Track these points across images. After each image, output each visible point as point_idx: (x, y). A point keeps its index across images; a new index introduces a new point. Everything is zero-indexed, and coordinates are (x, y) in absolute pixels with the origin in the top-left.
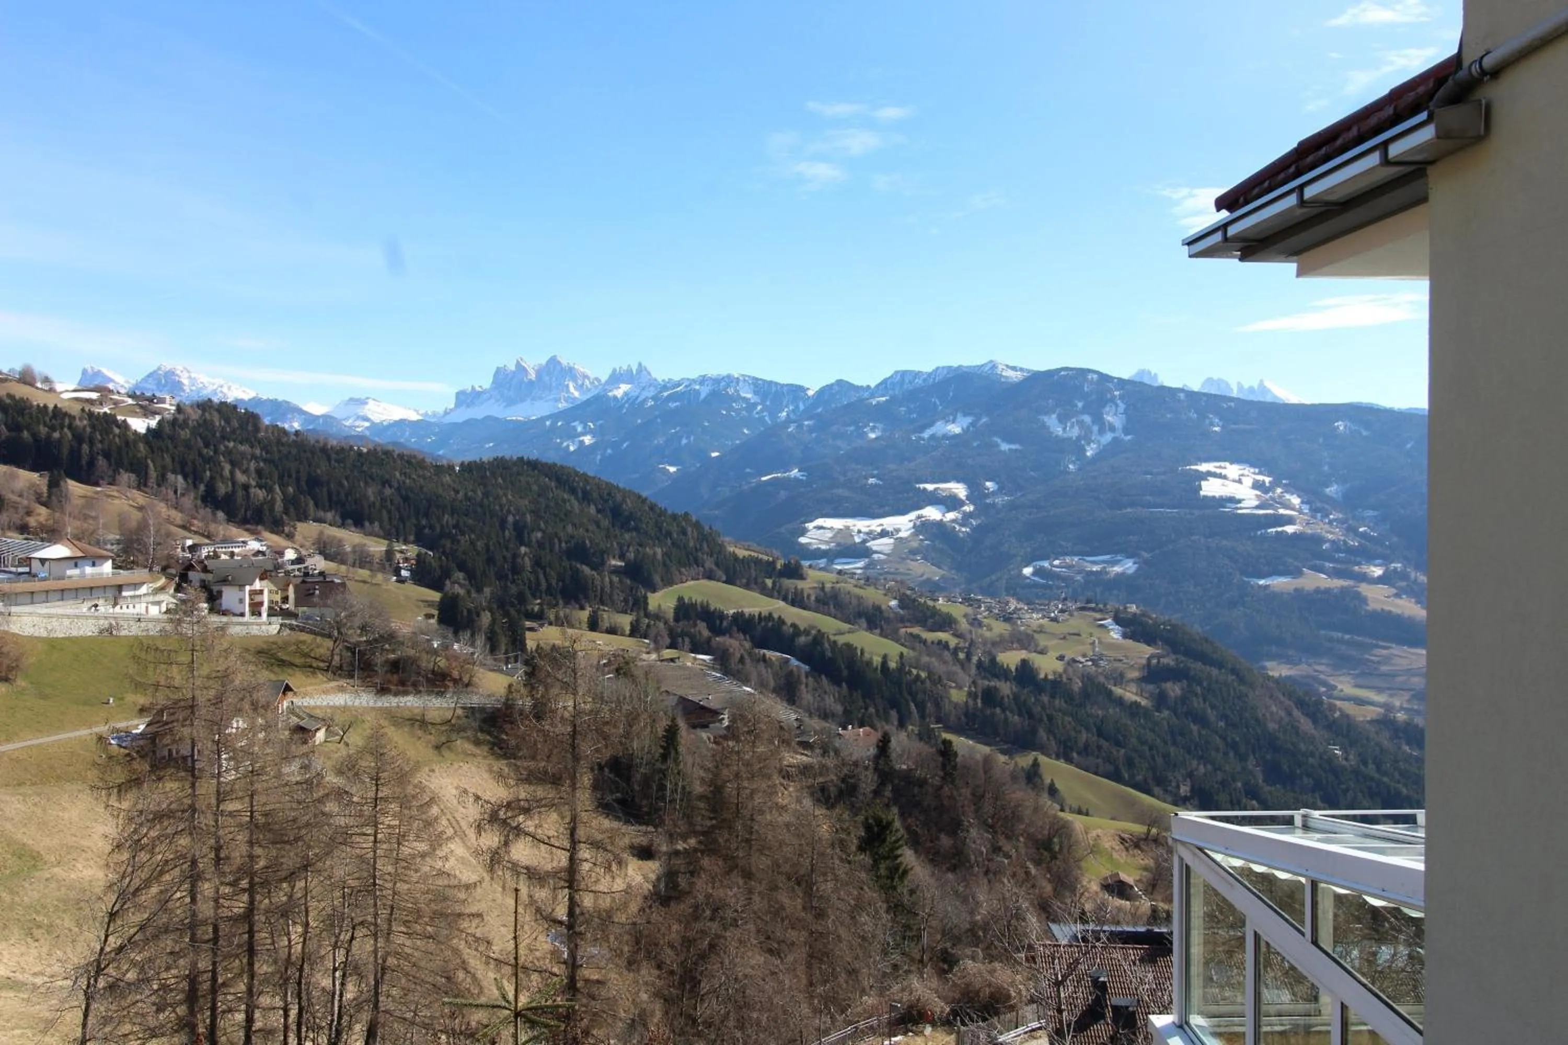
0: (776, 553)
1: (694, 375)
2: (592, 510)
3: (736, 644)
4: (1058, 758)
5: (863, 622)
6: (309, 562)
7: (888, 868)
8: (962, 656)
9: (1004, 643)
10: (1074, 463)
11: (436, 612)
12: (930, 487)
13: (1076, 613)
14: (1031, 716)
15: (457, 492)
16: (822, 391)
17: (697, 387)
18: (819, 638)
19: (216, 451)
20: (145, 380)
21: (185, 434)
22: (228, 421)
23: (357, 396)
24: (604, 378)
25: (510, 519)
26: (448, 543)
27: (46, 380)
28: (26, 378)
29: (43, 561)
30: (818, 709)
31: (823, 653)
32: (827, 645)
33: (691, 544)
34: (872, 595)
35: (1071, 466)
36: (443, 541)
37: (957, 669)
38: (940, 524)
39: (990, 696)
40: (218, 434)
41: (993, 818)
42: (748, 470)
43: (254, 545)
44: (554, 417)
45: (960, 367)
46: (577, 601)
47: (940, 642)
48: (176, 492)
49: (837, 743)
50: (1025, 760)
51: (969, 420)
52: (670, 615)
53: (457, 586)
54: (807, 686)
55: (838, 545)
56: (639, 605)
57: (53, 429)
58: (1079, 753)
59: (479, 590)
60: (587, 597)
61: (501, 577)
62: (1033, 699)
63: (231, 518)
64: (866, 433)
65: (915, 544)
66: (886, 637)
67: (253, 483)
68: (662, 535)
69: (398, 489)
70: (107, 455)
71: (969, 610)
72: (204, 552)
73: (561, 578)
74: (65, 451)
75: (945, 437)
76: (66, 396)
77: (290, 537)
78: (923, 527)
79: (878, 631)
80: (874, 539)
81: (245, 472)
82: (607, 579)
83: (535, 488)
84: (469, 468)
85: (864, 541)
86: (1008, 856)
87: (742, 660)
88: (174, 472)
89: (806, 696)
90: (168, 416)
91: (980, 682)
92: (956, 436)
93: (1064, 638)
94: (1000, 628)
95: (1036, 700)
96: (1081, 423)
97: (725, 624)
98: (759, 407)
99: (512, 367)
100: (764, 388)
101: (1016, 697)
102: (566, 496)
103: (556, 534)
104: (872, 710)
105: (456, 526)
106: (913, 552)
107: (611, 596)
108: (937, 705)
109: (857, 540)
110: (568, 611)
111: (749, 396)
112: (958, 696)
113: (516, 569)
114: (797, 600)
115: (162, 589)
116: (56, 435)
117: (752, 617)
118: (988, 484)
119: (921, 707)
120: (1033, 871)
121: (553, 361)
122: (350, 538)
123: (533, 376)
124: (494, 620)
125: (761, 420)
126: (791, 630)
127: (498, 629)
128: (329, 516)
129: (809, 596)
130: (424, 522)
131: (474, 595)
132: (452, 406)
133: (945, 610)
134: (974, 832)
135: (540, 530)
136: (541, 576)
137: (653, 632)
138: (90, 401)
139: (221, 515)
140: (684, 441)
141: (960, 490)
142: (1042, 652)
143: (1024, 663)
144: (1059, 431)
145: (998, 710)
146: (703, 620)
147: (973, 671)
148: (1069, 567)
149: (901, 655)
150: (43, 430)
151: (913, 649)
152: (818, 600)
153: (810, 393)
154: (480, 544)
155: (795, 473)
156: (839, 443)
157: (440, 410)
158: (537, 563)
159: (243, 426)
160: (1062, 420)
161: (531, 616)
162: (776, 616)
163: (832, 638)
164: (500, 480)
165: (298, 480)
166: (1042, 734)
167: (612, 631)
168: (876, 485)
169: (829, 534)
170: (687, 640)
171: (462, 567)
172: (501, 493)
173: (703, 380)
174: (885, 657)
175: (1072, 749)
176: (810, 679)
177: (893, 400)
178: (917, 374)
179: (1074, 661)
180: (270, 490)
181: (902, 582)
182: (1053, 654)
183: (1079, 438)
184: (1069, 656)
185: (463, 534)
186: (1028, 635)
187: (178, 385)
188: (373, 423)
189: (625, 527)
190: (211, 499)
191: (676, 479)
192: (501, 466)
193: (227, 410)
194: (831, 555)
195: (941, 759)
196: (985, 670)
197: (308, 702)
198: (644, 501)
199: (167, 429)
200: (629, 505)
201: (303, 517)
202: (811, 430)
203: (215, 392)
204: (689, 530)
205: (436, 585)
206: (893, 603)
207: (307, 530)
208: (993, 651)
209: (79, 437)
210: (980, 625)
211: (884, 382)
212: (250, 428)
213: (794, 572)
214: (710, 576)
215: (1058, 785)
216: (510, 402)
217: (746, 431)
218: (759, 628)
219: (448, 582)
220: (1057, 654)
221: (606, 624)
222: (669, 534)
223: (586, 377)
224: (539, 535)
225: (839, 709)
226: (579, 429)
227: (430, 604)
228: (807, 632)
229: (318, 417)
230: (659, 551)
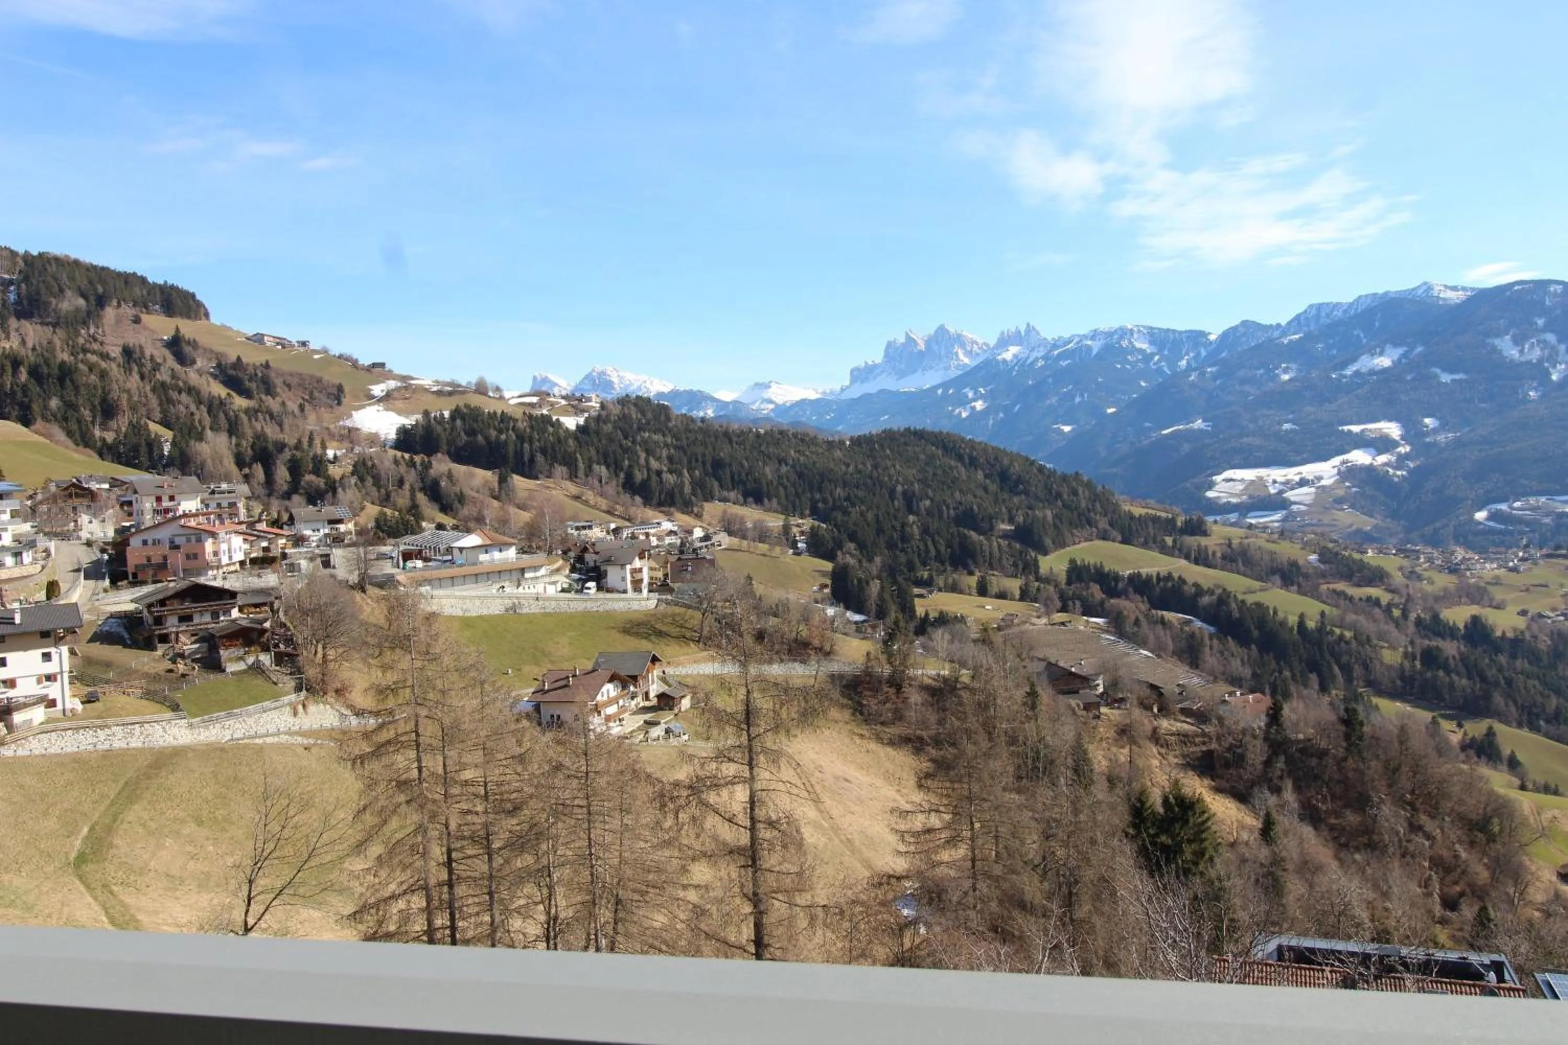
0: (1177, 510)
1: (1084, 330)
2: (980, 475)
3: (1132, 607)
4: (1520, 725)
5: (1277, 579)
6: (715, 539)
7: (1194, 853)
8: (1396, 613)
9: (1446, 598)
10: (1536, 389)
11: (829, 582)
12: (1356, 429)
13: (1541, 562)
14: (1484, 679)
15: (848, 465)
16: (1225, 335)
17: (1089, 343)
18: (1224, 598)
19: (634, 442)
20: (582, 382)
21: (608, 428)
22: (643, 413)
23: (761, 381)
24: (992, 342)
25: (899, 488)
26: (839, 516)
27: (498, 389)
28: (481, 389)
29: (461, 549)
30: (1223, 673)
31: (1229, 614)
32: (1233, 605)
33: (1083, 504)
34: (1287, 550)
35: (1531, 393)
36: (835, 513)
37: (1391, 628)
38: (1370, 469)
39: (1430, 658)
40: (635, 426)
41: (1412, 792)
42: (1148, 424)
43: (667, 526)
44: (945, 385)
45: (1386, 293)
46: (966, 566)
47: (1369, 599)
48: (600, 481)
49: (1222, 710)
50: (1476, 728)
51: (1400, 351)
52: (1063, 578)
53: (849, 557)
54: (1211, 648)
55: (1251, 497)
56: (1029, 568)
57: (500, 431)
58: (1548, 721)
59: (870, 560)
60: (976, 563)
61: (891, 546)
62: (1487, 661)
63: (647, 502)
64: (1278, 375)
65: (1341, 492)
66: (1305, 594)
67: (665, 469)
68: (1052, 497)
69: (793, 466)
70: (543, 451)
71: (1406, 563)
72: (625, 533)
73: (949, 545)
74: (511, 449)
75: (1372, 372)
76: (512, 402)
77: (699, 516)
78: (1349, 473)
79: (1295, 588)
80: (1292, 489)
81: (659, 459)
82: (995, 544)
83: (922, 457)
84: (858, 442)
85: (1281, 492)
86: (1428, 837)
87: (1137, 622)
88: (598, 463)
89: (1210, 659)
90: (594, 414)
91: (1418, 641)
92: (1385, 371)
93: (1527, 590)
94: (1444, 581)
95: (1491, 660)
96: (1544, 344)
97: (1120, 585)
98: (1156, 358)
99: (902, 340)
100: (1161, 338)
101: (1463, 659)
102: (953, 463)
103: (944, 502)
104: (1287, 674)
105: (847, 499)
106: (1339, 501)
107: (1000, 559)
108: (1366, 666)
109: (1273, 491)
110: (955, 576)
111: (1145, 346)
112: (1391, 657)
113: (905, 538)
114: (1201, 558)
115: (558, 570)
116: (503, 437)
117: (1149, 578)
118: (1427, 421)
119: (1346, 670)
120: (1464, 855)
121: (942, 330)
122: (751, 514)
123: (922, 346)
124: (882, 588)
125: (1159, 371)
126: (1193, 590)
127: (887, 596)
128: (733, 495)
129: (1214, 553)
130: (818, 496)
131: (865, 564)
132: (848, 383)
133: (1374, 563)
134: (1386, 810)
135: (928, 497)
136: (930, 543)
137: (1043, 595)
138: (531, 405)
139: (638, 499)
140: (1077, 400)
141: (1393, 430)
142: (1499, 607)
143: (1475, 620)
144: (1513, 353)
145: (1441, 673)
146: (1095, 582)
147: (1411, 628)
148: (1533, 509)
149: (1323, 614)
150: (493, 433)
151: (1337, 606)
152: (1224, 557)
153: (1212, 337)
154: (870, 516)
155: (1199, 424)
156: (1248, 388)
157: (837, 387)
158: (925, 531)
159: (657, 418)
160: (1518, 341)
161: (920, 583)
162: (1176, 575)
163: (1240, 597)
164: (888, 452)
165: (704, 463)
166: (1498, 699)
167: (1002, 596)
168: (1292, 431)
169: (1240, 487)
170: (1078, 603)
171: (852, 538)
172: (889, 463)
173: (1094, 335)
174: (1302, 616)
175: (1538, 716)
176: (1215, 641)
177: (1308, 337)
178: (1337, 306)
179: (1540, 616)
180: (680, 474)
181: (1323, 535)
182: (1513, 609)
183: (1540, 361)
184: (1533, 610)
185: (853, 505)
186: (1479, 588)
187: (609, 385)
188: (777, 405)
189: (1014, 491)
190: (630, 486)
191: (1073, 439)
192: (889, 437)
193: (641, 403)
194: (1242, 509)
195: (1343, 728)
196: (1426, 628)
197: (681, 671)
198: (1032, 463)
199: (592, 425)
200: (1016, 468)
201: (709, 497)
202: (1215, 377)
203: (639, 388)
204: (1080, 490)
205: (829, 556)
206: (1313, 557)
207: (713, 509)
208: (1437, 607)
209: (521, 438)
210: (1419, 578)
211: (1298, 318)
212: (663, 418)
213: (1196, 528)
214: (1104, 537)
215: (1520, 757)
216: (902, 375)
217: (1143, 384)
218: (1158, 590)
219: (839, 553)
220: (1519, 609)
221: (994, 589)
222: (1059, 495)
223: (974, 342)
224: (928, 503)
225: (1247, 672)
226: (971, 395)
227: (823, 573)
228: (1211, 592)
229: (727, 403)
230: (1049, 513)
